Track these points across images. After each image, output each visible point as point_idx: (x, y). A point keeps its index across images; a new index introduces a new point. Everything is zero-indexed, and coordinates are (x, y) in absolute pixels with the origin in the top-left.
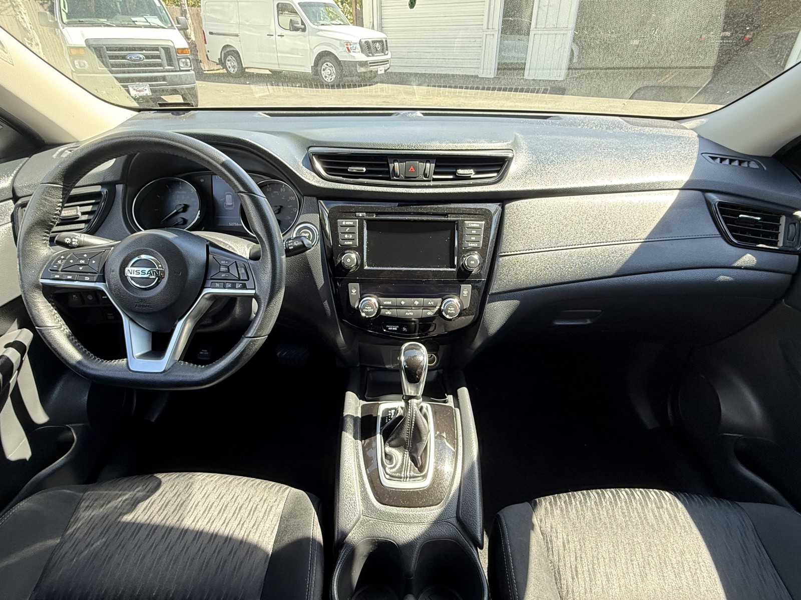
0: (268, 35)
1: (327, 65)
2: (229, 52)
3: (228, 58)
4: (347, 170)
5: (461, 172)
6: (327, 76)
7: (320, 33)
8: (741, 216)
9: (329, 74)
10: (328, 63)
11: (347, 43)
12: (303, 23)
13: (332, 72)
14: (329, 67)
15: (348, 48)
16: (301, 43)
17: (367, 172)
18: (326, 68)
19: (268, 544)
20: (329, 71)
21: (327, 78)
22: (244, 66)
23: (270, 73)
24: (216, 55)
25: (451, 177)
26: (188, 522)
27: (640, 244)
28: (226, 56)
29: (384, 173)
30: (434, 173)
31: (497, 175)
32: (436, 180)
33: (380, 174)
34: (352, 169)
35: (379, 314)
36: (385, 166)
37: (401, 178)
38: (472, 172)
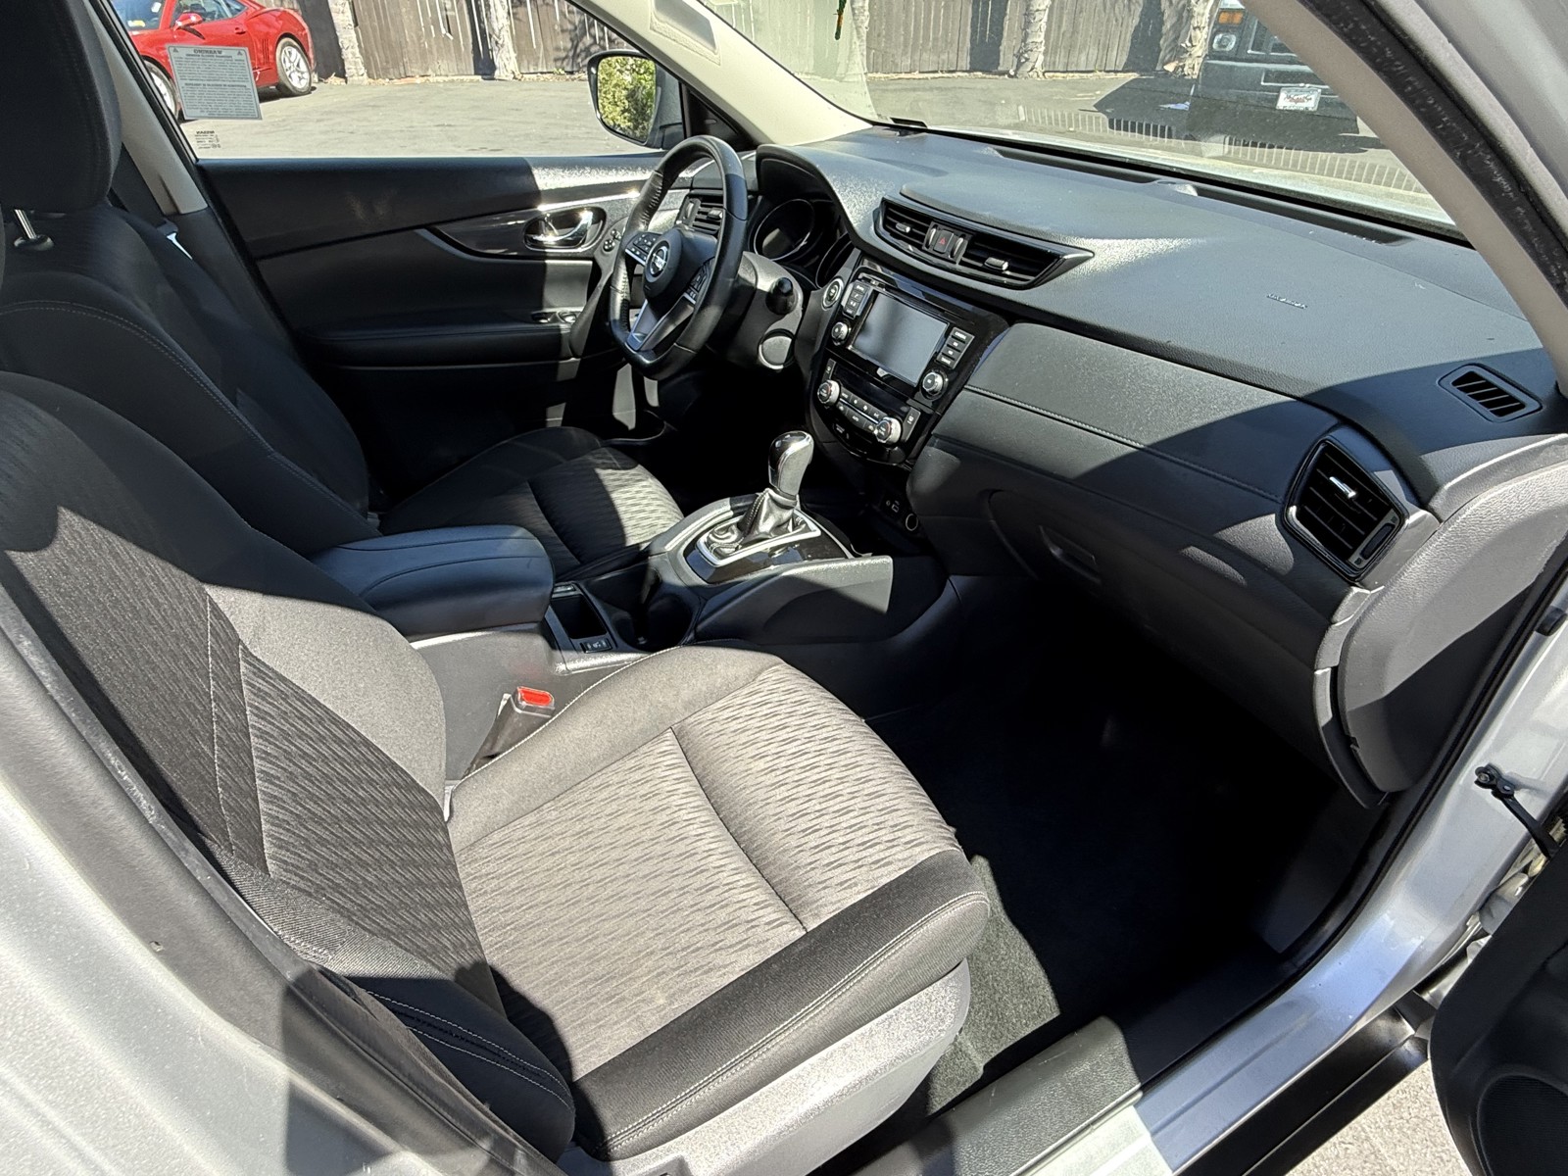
4: (895, 224)
5: (993, 260)
8: (1332, 479)
17: (911, 234)
19: (631, 541)
25: (980, 265)
26: (614, 496)
27: (1135, 450)
29: (922, 238)
30: (964, 256)
31: (1032, 278)
32: (962, 263)
33: (917, 238)
34: (899, 226)
35: (834, 406)
36: (925, 230)
37: (930, 250)
38: (1005, 266)
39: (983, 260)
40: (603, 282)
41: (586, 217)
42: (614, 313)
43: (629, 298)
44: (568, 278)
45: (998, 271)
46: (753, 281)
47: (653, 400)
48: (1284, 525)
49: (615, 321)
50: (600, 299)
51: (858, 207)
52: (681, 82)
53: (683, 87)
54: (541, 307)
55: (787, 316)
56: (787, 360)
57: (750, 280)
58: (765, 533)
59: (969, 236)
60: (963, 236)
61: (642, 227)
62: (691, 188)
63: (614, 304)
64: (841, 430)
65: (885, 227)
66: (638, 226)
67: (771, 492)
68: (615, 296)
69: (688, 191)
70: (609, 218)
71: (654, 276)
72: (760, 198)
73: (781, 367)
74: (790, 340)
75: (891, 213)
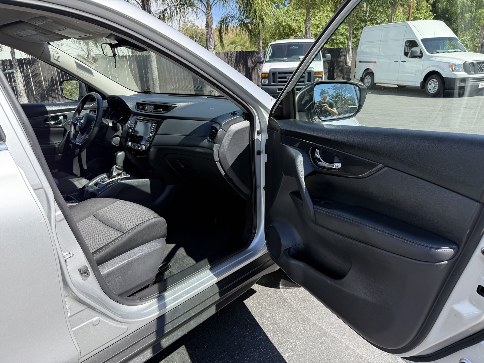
0: (395, 61)
1: (433, 81)
2: (369, 73)
3: (366, 77)
5: (159, 109)
6: (432, 89)
7: (433, 59)
8: (213, 130)
9: (434, 87)
10: (434, 80)
11: (452, 65)
12: (421, 52)
13: (436, 86)
14: (435, 82)
15: (452, 68)
16: (416, 66)
18: (432, 83)
20: (433, 85)
21: (431, 91)
22: (375, 82)
23: (397, 87)
24: (359, 75)
28: (366, 75)
29: (145, 108)
30: (154, 110)
31: (166, 111)
32: (153, 111)
33: (144, 109)
34: (140, 107)
35: (130, 147)
36: (145, 106)
37: (147, 110)
38: (161, 110)
39: (157, 110)
40: (67, 133)
41: (61, 118)
42: (71, 136)
43: (75, 133)
44: (57, 134)
45: (160, 111)
46: (108, 124)
47: (85, 167)
48: (208, 141)
49: (71, 139)
50: (67, 138)
51: (131, 105)
52: (86, 84)
53: (86, 86)
54: (49, 142)
55: (118, 132)
56: (120, 143)
57: (106, 123)
58: (115, 176)
59: (154, 106)
60: (153, 106)
61: (77, 116)
62: (91, 109)
63: (71, 135)
64: (133, 152)
65: (138, 108)
66: (76, 116)
67: (116, 166)
68: (71, 133)
69: (90, 110)
70: (68, 117)
71: (81, 124)
72: (109, 109)
73: (118, 145)
74: (120, 138)
75: (138, 105)
